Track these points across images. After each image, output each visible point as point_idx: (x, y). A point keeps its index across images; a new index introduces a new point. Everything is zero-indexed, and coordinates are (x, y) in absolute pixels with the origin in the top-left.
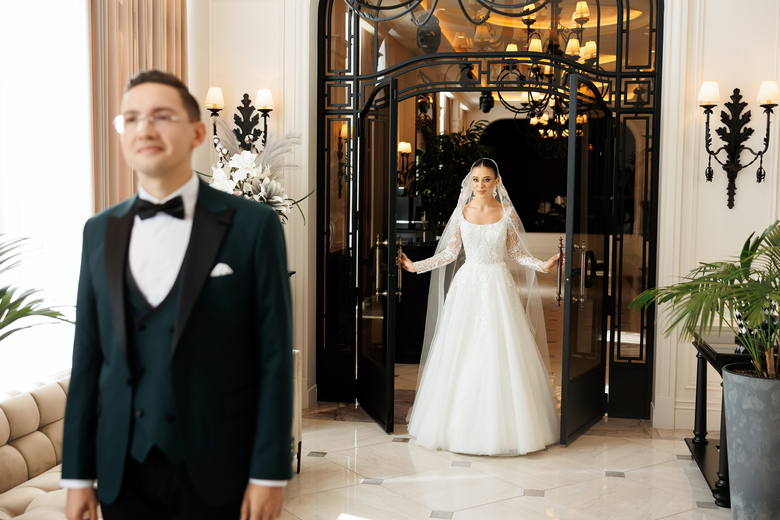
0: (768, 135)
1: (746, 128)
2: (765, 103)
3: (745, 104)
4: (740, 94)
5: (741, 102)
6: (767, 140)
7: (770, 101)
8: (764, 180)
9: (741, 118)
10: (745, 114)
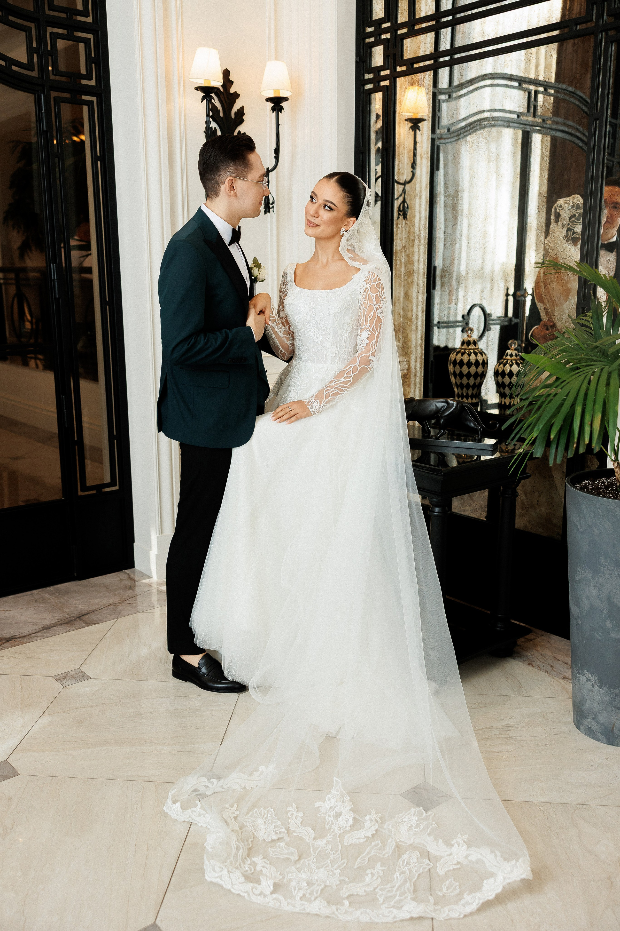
0: (278, 144)
1: (239, 132)
2: (272, 95)
3: (236, 96)
4: (231, 78)
5: (232, 91)
6: (277, 151)
7: (278, 91)
8: (273, 211)
9: (233, 116)
10: (238, 110)
